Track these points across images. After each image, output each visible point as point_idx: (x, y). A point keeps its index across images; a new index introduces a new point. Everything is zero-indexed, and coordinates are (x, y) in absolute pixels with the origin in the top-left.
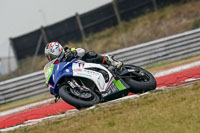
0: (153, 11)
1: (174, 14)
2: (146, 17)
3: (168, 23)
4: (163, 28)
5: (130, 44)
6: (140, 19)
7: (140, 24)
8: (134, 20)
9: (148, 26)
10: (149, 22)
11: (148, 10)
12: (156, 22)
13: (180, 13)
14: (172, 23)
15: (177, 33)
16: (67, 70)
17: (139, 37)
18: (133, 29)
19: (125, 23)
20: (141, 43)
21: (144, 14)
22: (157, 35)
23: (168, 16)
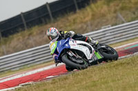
0: (24, 30)
1: (39, 32)
2: (19, 34)
3: (35, 38)
4: (30, 42)
5: (8, 52)
6: (15, 35)
7: (15, 39)
8: (11, 36)
9: (21, 40)
10: (21, 37)
11: (20, 29)
12: (26, 37)
13: (42, 31)
14: (37, 38)
15: (40, 45)
16: (66, 45)
17: (14, 48)
18: (10, 43)
19: (4, 38)
20: (16, 52)
21: (18, 32)
22: (27, 46)
23: (35, 33)
